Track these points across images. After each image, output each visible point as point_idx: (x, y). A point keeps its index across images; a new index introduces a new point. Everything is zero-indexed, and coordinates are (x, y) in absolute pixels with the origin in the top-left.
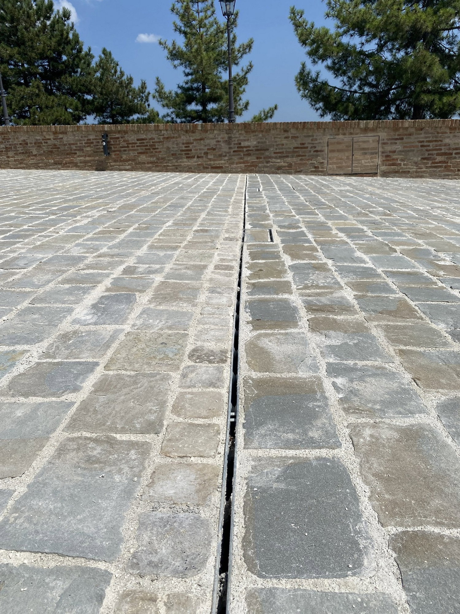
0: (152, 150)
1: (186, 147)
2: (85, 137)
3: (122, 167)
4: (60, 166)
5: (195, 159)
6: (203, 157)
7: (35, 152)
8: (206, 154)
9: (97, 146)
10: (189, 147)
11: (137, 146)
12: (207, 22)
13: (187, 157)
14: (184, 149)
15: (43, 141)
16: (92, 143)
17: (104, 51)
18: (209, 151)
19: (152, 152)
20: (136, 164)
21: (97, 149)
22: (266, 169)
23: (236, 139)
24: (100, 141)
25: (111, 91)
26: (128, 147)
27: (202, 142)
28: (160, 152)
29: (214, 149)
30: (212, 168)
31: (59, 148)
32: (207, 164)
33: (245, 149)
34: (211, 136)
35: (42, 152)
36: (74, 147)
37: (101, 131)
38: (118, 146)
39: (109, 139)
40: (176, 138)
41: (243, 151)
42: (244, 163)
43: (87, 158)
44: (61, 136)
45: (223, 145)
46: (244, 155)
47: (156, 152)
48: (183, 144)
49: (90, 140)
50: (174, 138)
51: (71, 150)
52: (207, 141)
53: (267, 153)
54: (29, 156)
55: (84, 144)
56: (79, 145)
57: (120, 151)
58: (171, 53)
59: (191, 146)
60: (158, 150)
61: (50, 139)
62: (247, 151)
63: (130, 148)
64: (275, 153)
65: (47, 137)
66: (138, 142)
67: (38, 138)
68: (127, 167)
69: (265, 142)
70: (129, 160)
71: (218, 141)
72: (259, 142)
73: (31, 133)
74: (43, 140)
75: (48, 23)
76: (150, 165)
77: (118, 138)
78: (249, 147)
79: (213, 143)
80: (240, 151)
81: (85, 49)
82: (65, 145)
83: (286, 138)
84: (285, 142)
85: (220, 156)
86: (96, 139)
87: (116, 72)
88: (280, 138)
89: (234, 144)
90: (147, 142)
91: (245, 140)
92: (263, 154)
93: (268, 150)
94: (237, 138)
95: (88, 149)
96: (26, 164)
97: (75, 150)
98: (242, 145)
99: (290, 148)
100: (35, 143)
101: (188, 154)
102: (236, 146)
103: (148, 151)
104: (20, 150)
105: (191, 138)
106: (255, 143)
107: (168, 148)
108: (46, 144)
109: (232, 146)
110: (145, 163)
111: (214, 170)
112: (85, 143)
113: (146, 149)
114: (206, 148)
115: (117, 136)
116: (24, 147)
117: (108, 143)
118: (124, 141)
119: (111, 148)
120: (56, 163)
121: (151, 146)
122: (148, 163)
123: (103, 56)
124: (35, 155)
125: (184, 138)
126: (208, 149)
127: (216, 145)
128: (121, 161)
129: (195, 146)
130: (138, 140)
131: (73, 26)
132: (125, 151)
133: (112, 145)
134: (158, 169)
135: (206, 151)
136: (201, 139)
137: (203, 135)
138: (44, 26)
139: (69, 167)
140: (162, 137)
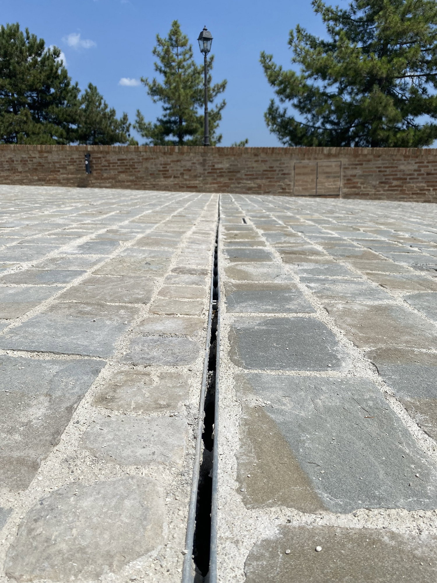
0: (131, 170)
1: (163, 168)
2: (69, 156)
3: (103, 185)
4: (43, 183)
5: (172, 179)
6: (179, 177)
7: (20, 169)
8: (182, 174)
9: (80, 164)
10: (166, 167)
11: (118, 166)
12: (185, 64)
13: (164, 177)
14: (162, 169)
15: (29, 160)
16: (75, 162)
17: (90, 86)
18: (185, 172)
19: (131, 172)
20: (116, 182)
21: (80, 167)
22: (237, 190)
23: (210, 162)
24: (83, 160)
25: (95, 121)
26: (109, 166)
27: (179, 163)
28: (139, 171)
29: (190, 170)
30: (188, 187)
31: (43, 166)
32: (183, 184)
33: (218, 171)
34: (187, 158)
35: (27, 169)
36: (57, 165)
37: (84, 151)
38: (99, 165)
39: (91, 159)
40: (155, 159)
41: (216, 173)
42: (217, 183)
43: (70, 176)
44: (45, 155)
45: (198, 166)
46: (217, 176)
47: (135, 172)
48: (161, 164)
49: (73, 159)
50: (152, 159)
51: (55, 168)
52: (183, 163)
53: (239, 175)
54: (14, 173)
55: (67, 163)
56: (62, 163)
57: (101, 170)
58: (151, 89)
59: (168, 167)
60: (137, 170)
61: (35, 158)
62: (220, 172)
63: (111, 167)
64: (246, 175)
65: (33, 155)
66: (119, 162)
67: (24, 156)
68: (108, 185)
69: (237, 165)
70: (110, 178)
71: (194, 163)
72: (231, 165)
73: (18, 152)
74: (29, 158)
75: (39, 59)
76: (129, 183)
77: (100, 158)
78: (222, 169)
79: (189, 164)
80: (213, 173)
81: (72, 84)
82: (49, 163)
83: (256, 161)
84: (255, 165)
85: (196, 176)
86: (78, 158)
87: (100, 104)
88: (251, 161)
89: (209, 166)
90: (127, 163)
91: (218, 163)
92: (235, 176)
93: (239, 172)
94: (210, 160)
95: (71, 167)
96: (11, 180)
97: (59, 168)
98: (216, 166)
99: (260, 171)
100: (21, 161)
101: (165, 174)
102: (211, 168)
103: (128, 170)
104: (6, 166)
105: (168, 159)
106: (228, 165)
107: (147, 168)
108: (31, 162)
109: (206, 167)
110: (124, 182)
111: (189, 189)
112: (69, 162)
113: (126, 169)
114: (183, 169)
115: (99, 155)
116: (10, 164)
117: (90, 162)
118: (106, 161)
119: (93, 167)
120: (39, 180)
121: (131, 166)
122: (127, 181)
123: (89, 90)
124: (21, 172)
125: (162, 159)
126: (184, 170)
127: (192, 167)
128: (102, 179)
129: (172, 167)
130: (119, 160)
131: (62, 63)
132: (106, 170)
133: (94, 164)
134: (136, 187)
135: (182, 171)
136: (178, 161)
137: (180, 157)
138: (35, 62)
139: (52, 183)
140: (141, 158)
